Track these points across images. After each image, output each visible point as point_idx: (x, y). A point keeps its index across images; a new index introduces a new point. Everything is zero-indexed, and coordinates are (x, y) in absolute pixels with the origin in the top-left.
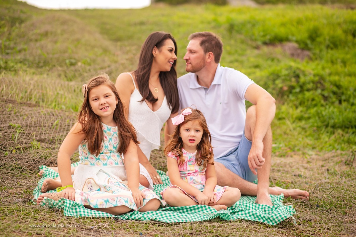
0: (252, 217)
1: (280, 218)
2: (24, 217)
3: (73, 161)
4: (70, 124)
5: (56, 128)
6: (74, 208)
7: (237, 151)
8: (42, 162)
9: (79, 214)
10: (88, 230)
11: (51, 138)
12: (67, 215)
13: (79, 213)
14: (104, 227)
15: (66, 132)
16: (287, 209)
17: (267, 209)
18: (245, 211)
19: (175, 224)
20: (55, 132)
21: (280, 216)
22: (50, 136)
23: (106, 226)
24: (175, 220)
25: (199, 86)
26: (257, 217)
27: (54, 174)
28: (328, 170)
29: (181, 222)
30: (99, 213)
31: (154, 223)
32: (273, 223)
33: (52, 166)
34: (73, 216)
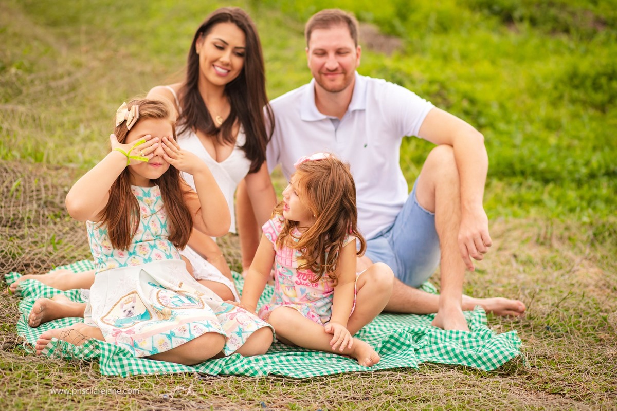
0: (446, 357)
1: (500, 357)
2: (23, 382)
3: (68, 261)
4: (40, 186)
5: (16, 195)
6: (116, 357)
7: (392, 231)
8: (9, 266)
9: (127, 369)
10: (156, 401)
11: (12, 217)
12: (106, 374)
13: (128, 367)
14: (187, 394)
15: (36, 203)
16: (507, 337)
17: (466, 340)
18: (430, 346)
19: (315, 379)
20: (17, 204)
21: (502, 353)
22: (8, 213)
23: (189, 392)
24: (315, 373)
25: (323, 116)
26: (456, 356)
27: (45, 289)
28: (515, 256)
29: (326, 374)
30: (164, 364)
31: (276, 380)
32: (488, 368)
33: (29, 273)
34: (117, 374)
